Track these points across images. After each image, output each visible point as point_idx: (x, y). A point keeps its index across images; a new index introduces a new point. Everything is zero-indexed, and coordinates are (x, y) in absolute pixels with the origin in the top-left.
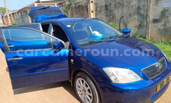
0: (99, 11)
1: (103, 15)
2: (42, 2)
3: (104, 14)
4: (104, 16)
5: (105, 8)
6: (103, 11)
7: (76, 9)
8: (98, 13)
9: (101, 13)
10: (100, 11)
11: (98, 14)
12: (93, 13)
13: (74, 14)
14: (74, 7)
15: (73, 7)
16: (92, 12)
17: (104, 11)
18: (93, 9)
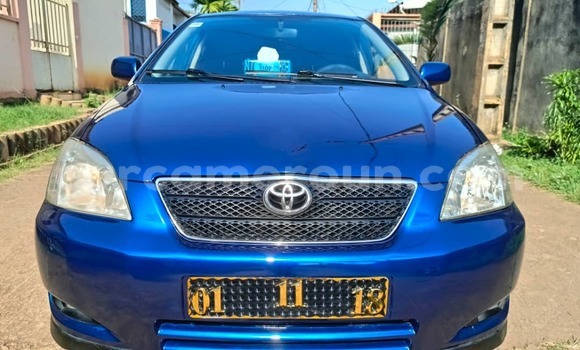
0: (548, 26)
1: (557, 41)
2: (408, 11)
3: (565, 37)
4: (561, 49)
5: (572, 10)
6: (560, 26)
7: (472, 22)
8: (543, 35)
9: (555, 33)
10: (550, 26)
11: (538, 41)
12: (500, 30)
13: (463, 43)
14: (467, 18)
15: (464, 18)
16: (498, 26)
17: (565, 24)
18: (507, 15)
